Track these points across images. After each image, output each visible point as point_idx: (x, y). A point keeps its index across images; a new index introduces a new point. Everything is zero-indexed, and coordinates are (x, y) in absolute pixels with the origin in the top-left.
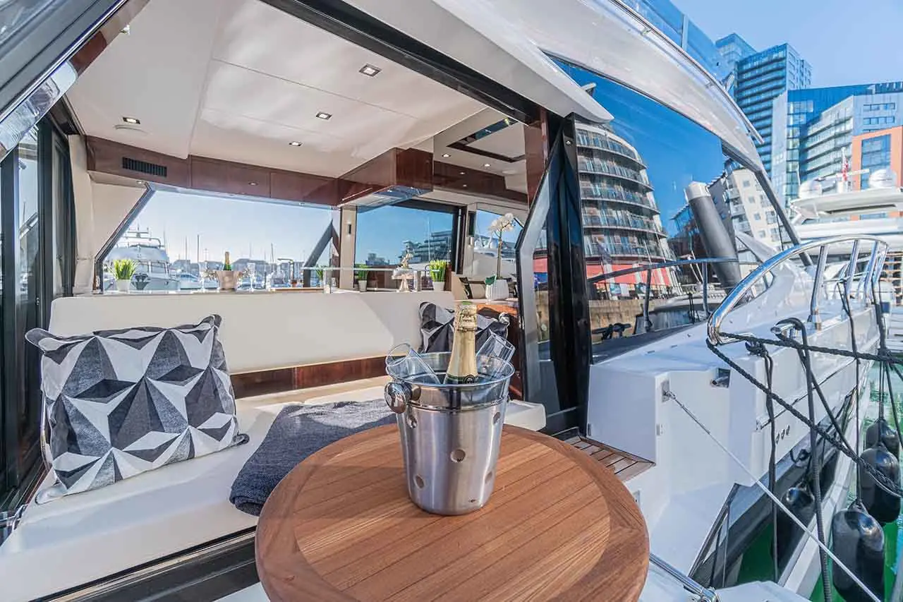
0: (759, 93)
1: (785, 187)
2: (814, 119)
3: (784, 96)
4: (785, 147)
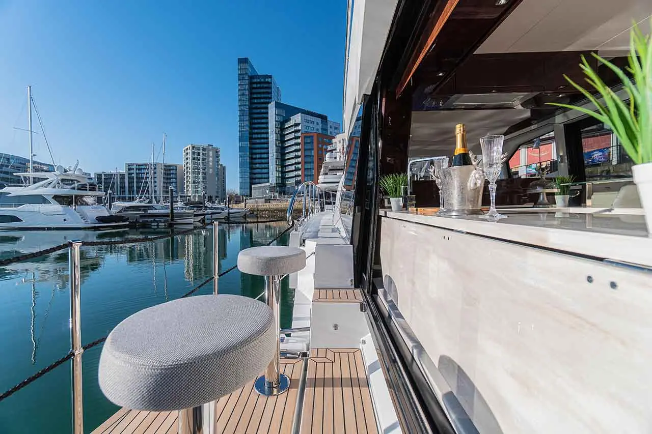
0: (260, 98)
1: (275, 154)
2: (288, 120)
3: (273, 103)
4: (274, 132)
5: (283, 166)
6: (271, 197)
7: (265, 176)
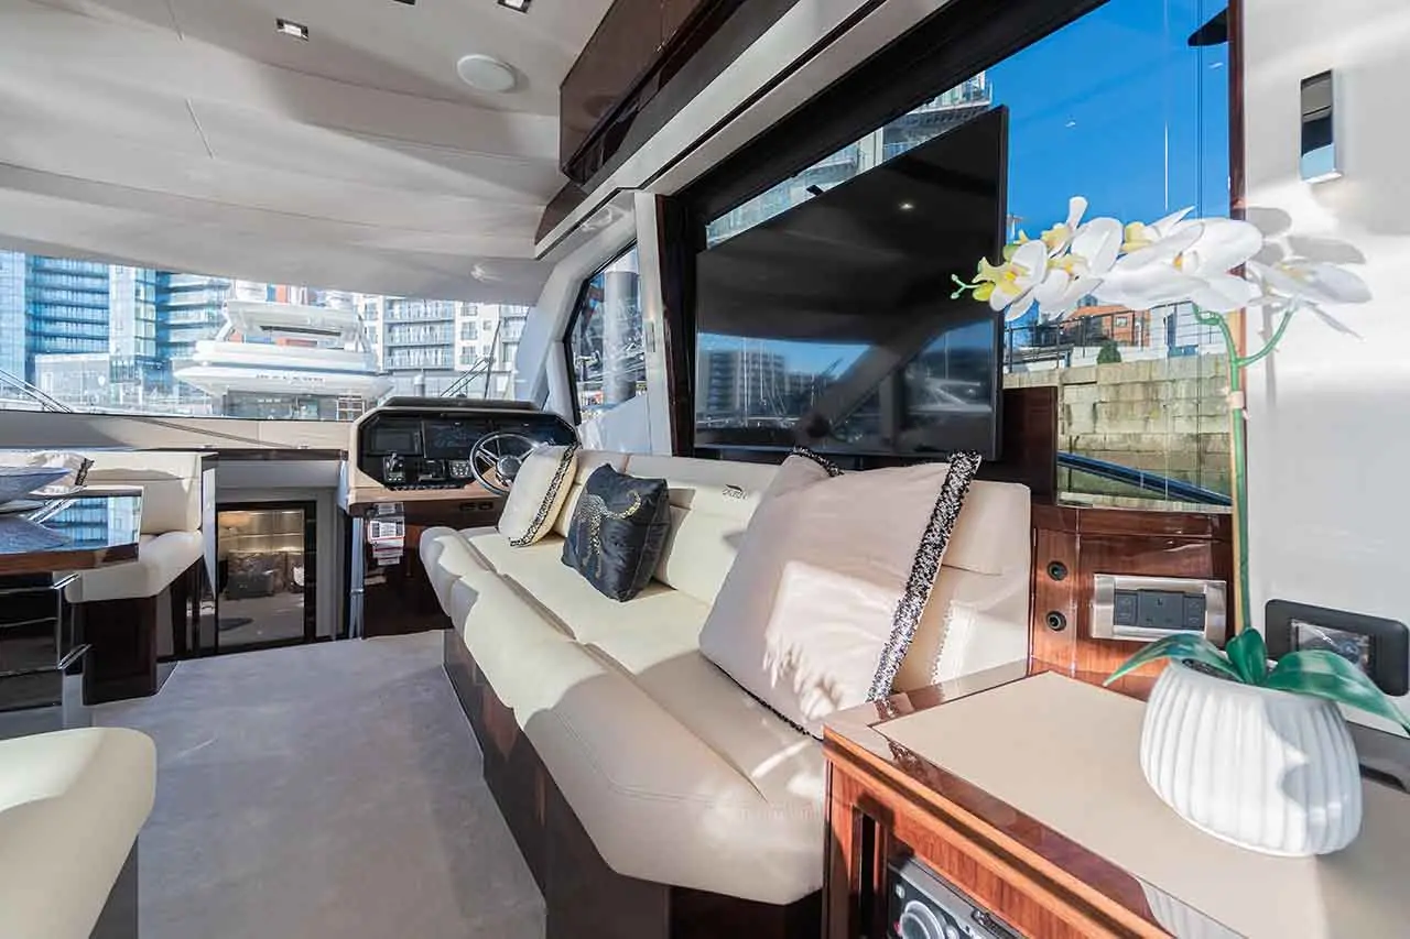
5: (163, 308)
6: (117, 399)
7: (98, 331)
